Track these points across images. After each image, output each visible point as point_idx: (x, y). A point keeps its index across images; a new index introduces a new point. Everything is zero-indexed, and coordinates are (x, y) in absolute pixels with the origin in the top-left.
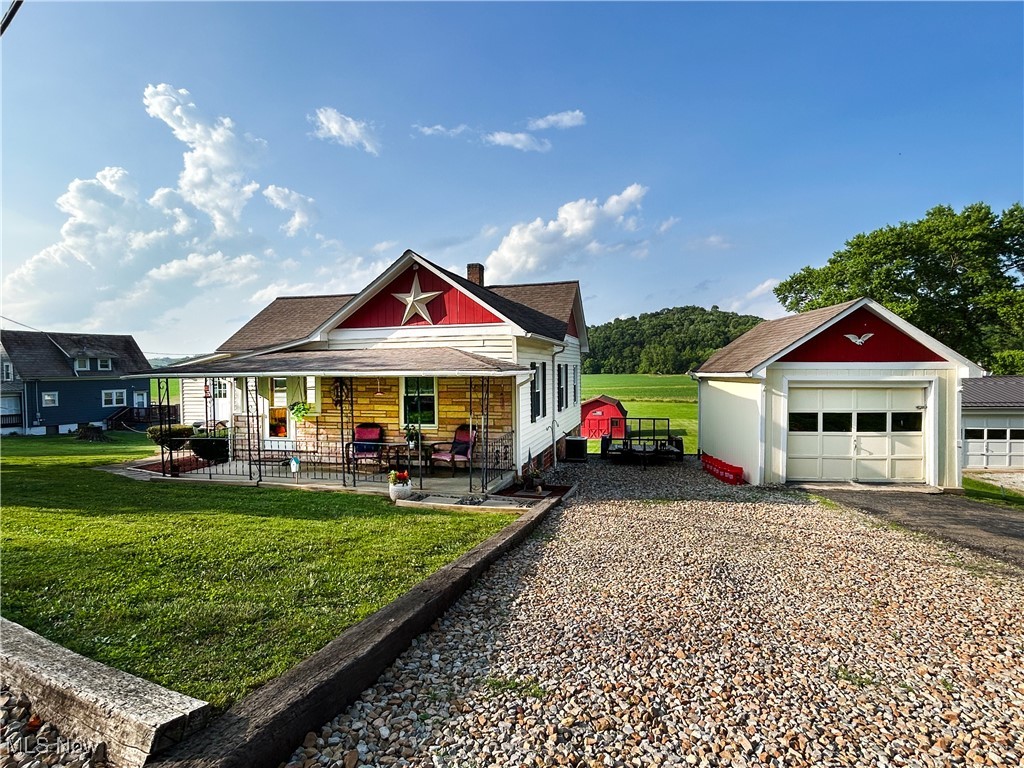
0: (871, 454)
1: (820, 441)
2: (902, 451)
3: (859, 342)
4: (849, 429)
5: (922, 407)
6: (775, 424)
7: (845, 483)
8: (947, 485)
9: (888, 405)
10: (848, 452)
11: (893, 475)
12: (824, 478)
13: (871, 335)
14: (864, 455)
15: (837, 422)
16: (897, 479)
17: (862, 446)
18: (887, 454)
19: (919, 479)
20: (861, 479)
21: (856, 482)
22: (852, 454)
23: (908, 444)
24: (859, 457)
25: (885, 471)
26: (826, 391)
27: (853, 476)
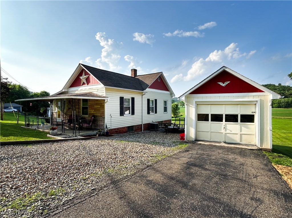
0: (231, 131)
1: (209, 125)
2: (245, 131)
3: (223, 85)
4: (222, 121)
5: (254, 112)
6: (191, 118)
7: (220, 142)
8: (264, 147)
9: (239, 111)
10: (221, 130)
11: (241, 140)
12: (211, 140)
13: (229, 82)
14: (228, 132)
15: (217, 118)
16: (243, 142)
17: (227, 128)
18: (238, 132)
19: (253, 143)
20: (227, 141)
21: (225, 143)
22: (223, 131)
23: (247, 128)
24: (226, 132)
25: (237, 139)
26: (212, 105)
27: (224, 140)
